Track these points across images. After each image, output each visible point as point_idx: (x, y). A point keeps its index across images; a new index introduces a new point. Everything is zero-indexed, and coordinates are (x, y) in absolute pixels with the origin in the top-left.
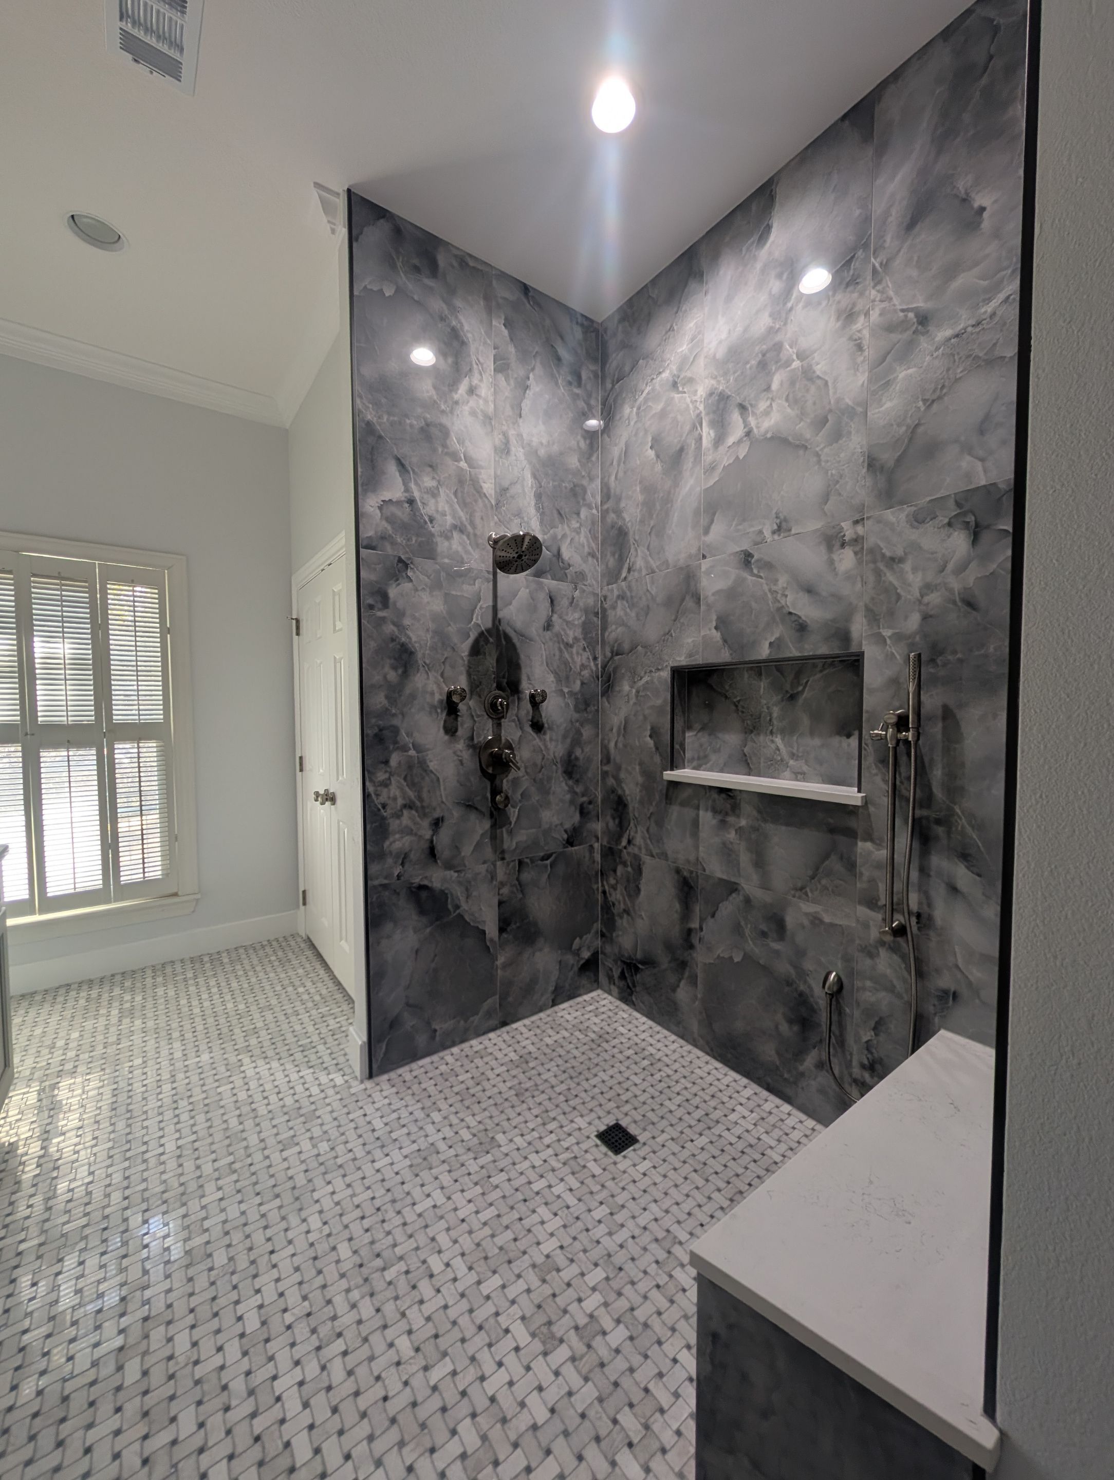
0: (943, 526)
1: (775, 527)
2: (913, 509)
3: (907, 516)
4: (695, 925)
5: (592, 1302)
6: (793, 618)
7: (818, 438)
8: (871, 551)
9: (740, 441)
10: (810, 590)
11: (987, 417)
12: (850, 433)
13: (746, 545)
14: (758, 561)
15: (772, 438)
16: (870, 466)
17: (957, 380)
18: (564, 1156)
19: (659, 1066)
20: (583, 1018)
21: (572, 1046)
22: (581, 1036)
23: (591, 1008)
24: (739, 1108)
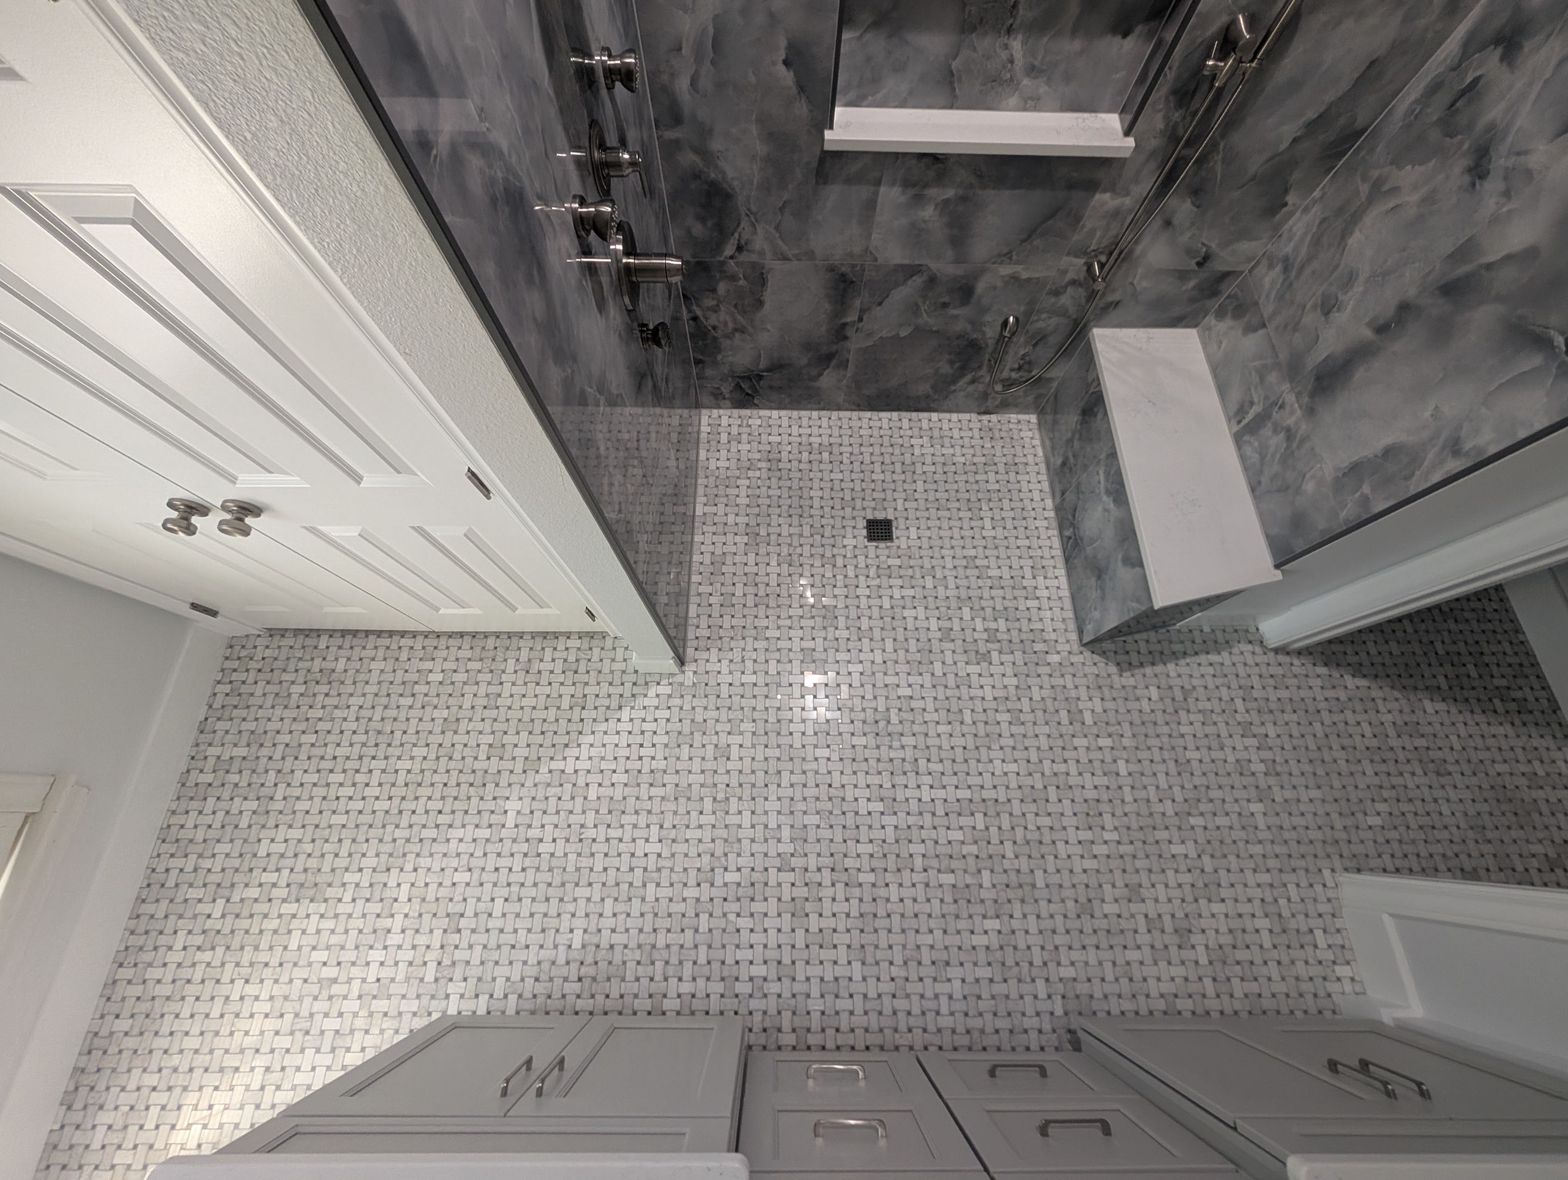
4: (851, 317)
5: (979, 624)
18: (872, 572)
19: (836, 450)
20: (733, 454)
21: (764, 489)
22: (758, 474)
23: (724, 438)
24: (913, 441)
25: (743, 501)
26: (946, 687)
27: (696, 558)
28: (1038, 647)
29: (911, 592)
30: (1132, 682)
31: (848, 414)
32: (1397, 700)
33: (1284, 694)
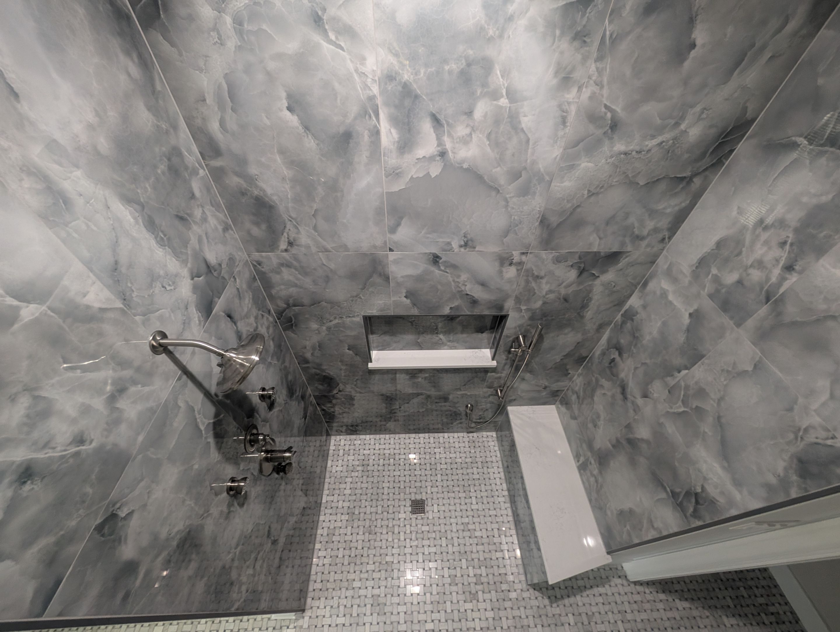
0: (569, 266)
1: (463, 243)
2: (558, 254)
3: (553, 257)
4: (396, 408)
5: (471, 572)
6: (469, 297)
7: (509, 187)
8: (527, 271)
9: (431, 159)
10: (483, 284)
11: (613, 217)
12: (534, 193)
13: (434, 250)
14: (445, 262)
15: (468, 170)
16: (541, 222)
17: (611, 186)
18: (414, 536)
19: (397, 457)
20: (345, 463)
21: (359, 483)
22: (356, 474)
23: (341, 452)
24: (436, 450)
25: (348, 492)
26: (453, 621)
27: (319, 532)
28: (504, 587)
29: (433, 550)
30: (557, 611)
31: (403, 436)
32: (708, 617)
33: (644, 616)
